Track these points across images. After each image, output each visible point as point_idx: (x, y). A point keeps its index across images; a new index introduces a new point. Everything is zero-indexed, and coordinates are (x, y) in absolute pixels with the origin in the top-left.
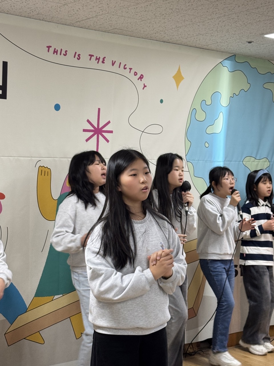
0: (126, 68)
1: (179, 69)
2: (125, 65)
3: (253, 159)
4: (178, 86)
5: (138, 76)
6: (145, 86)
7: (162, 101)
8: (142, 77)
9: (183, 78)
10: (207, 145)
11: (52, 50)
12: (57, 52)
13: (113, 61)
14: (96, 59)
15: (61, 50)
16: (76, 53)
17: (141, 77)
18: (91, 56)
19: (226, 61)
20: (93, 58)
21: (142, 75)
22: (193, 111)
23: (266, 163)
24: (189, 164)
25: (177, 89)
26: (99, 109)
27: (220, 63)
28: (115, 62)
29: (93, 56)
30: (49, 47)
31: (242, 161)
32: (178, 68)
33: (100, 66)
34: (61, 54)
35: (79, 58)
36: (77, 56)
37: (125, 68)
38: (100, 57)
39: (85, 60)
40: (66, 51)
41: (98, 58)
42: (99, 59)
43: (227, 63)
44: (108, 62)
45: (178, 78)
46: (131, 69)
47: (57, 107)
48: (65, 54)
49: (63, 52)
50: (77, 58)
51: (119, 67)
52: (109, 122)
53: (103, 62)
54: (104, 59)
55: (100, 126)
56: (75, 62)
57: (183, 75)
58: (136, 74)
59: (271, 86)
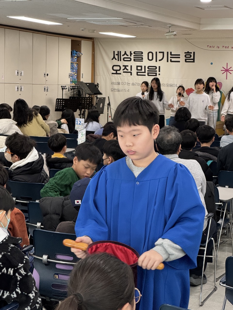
11: (209, 46)
12: (211, 47)
13: (232, 47)
14: (225, 47)
15: (212, 46)
16: (217, 46)
26: (227, 63)
30: (208, 46)
33: (227, 49)
34: (212, 47)
36: (218, 47)
39: (221, 48)
40: (214, 46)
42: (226, 47)
44: (230, 47)
47: (212, 64)
49: (213, 46)
52: (231, 67)
54: (228, 47)
55: (228, 69)
56: (217, 49)
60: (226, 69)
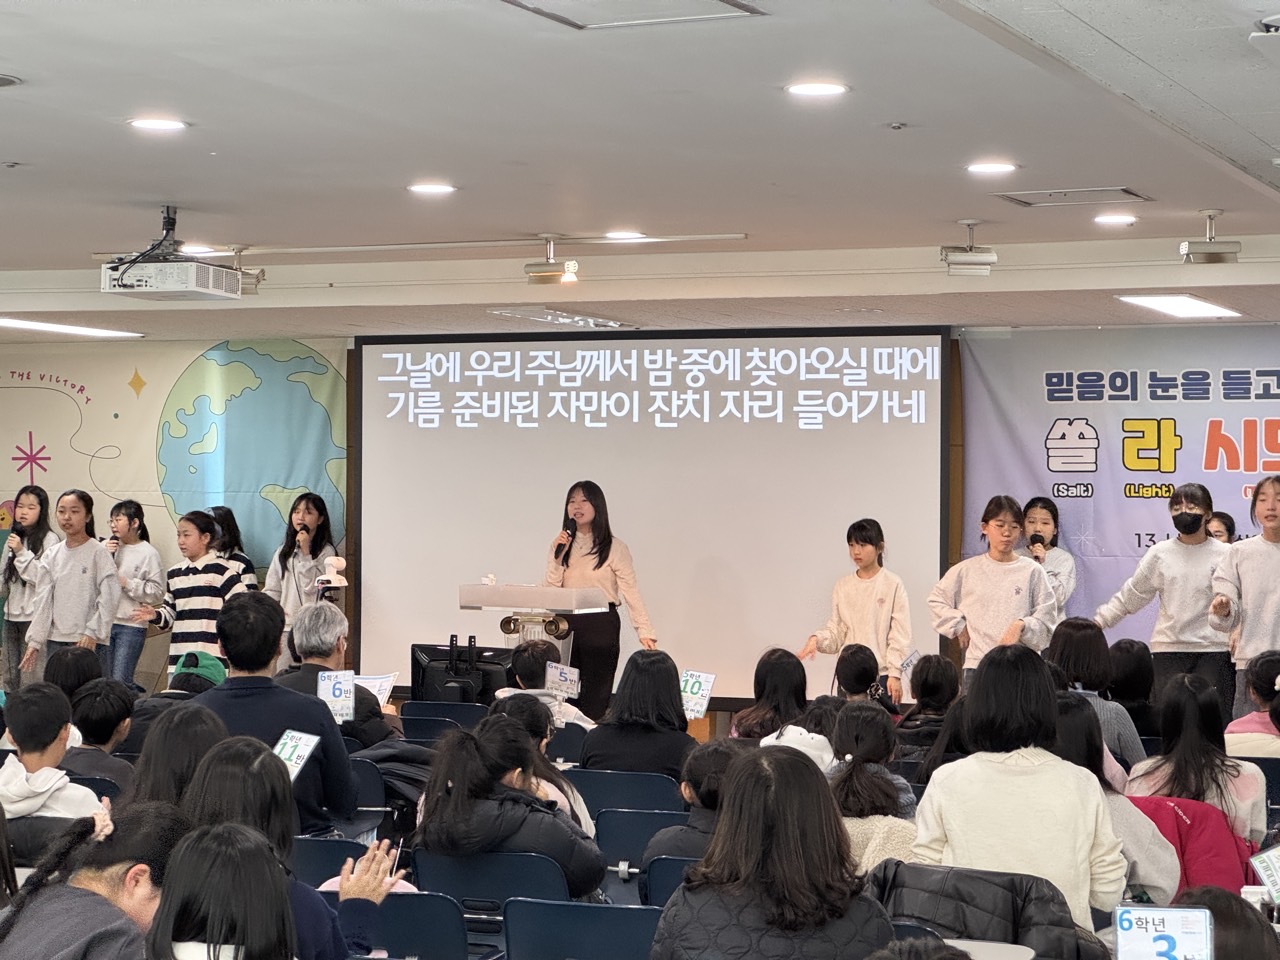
1: (136, 372)
2: (59, 377)
3: (279, 489)
4: (138, 394)
5: (78, 388)
6: (88, 400)
7: (116, 416)
8: (82, 388)
9: (145, 384)
10: (192, 470)
13: (41, 374)
14: (20, 375)
17: (82, 390)
19: (211, 352)
20: (16, 375)
21: (82, 386)
22: (164, 427)
24: (165, 496)
25: (138, 398)
26: (30, 433)
27: (201, 356)
28: (45, 375)
29: (15, 372)
31: (259, 492)
32: (134, 372)
33: (26, 382)
37: (58, 382)
38: (23, 373)
39: (6, 378)
41: (21, 373)
42: (23, 375)
43: (215, 354)
44: (35, 376)
45: (137, 384)
46: (66, 381)
51: (51, 381)
52: (44, 447)
53: (28, 378)
54: (28, 374)
55: (34, 453)
57: (144, 379)
58: (73, 386)
59: (305, 377)
60: (29, 452)
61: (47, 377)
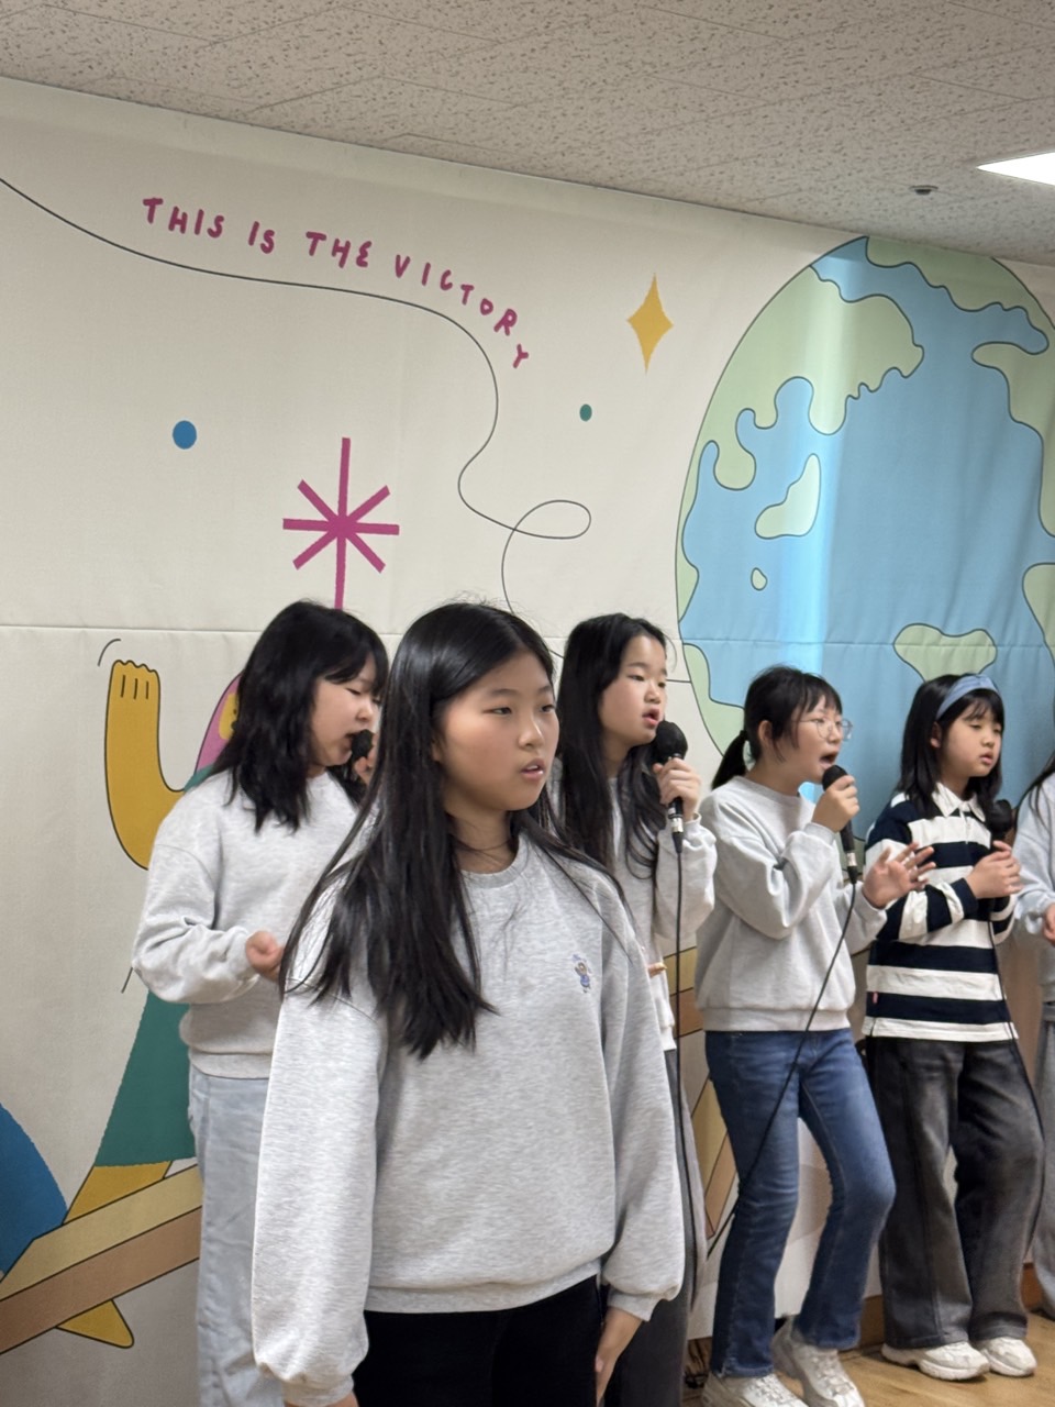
0: (450, 285)
1: (653, 293)
2: (447, 273)
3: (932, 634)
4: (647, 353)
5: (497, 315)
6: (522, 355)
7: (586, 413)
8: (510, 318)
9: (667, 325)
10: (759, 581)
11: (163, 214)
12: (183, 223)
13: (398, 257)
14: (336, 249)
15: (201, 213)
16: (256, 225)
17: (508, 321)
18: (316, 237)
19: (831, 260)
20: (325, 247)
21: (510, 312)
22: (707, 452)
23: (982, 650)
24: (692, 652)
25: (646, 366)
26: (346, 443)
27: (810, 269)
28: (408, 260)
29: (323, 237)
30: (152, 203)
31: (891, 641)
32: (649, 286)
33: (351, 274)
34: (197, 231)
35: (267, 245)
36: (260, 239)
37: (445, 286)
38: (348, 244)
39: (291, 254)
40: (219, 219)
41: (342, 244)
42: (345, 250)
43: (838, 268)
44: (381, 260)
45: (650, 323)
46: (467, 288)
47: (185, 435)
48: (214, 229)
49: (208, 223)
50: (263, 246)
51: (424, 282)
52: (384, 493)
53: (361, 262)
54: (364, 250)
55: (351, 508)
56: (254, 260)
57: (668, 314)
58: (486, 308)
59: (1003, 357)
60: (334, 505)
61: (414, 271)
